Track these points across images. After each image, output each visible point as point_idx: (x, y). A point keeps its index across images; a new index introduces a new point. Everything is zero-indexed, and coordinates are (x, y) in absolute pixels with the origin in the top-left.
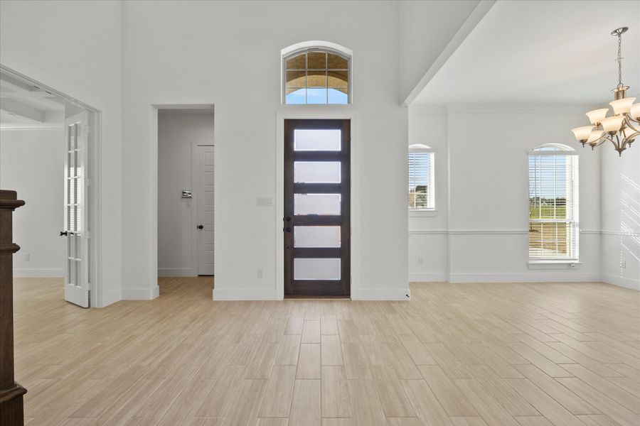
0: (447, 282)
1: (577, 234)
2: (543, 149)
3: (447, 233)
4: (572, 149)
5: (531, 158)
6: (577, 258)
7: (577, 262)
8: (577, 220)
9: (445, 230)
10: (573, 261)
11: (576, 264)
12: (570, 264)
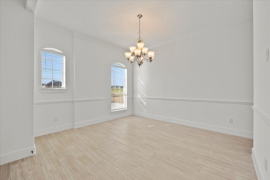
0: (73, 129)
1: (126, 99)
2: (116, 65)
3: (73, 102)
4: (125, 67)
5: (112, 68)
6: (126, 107)
7: (126, 109)
8: (126, 93)
9: (72, 100)
10: (125, 109)
11: (126, 110)
12: (124, 110)
